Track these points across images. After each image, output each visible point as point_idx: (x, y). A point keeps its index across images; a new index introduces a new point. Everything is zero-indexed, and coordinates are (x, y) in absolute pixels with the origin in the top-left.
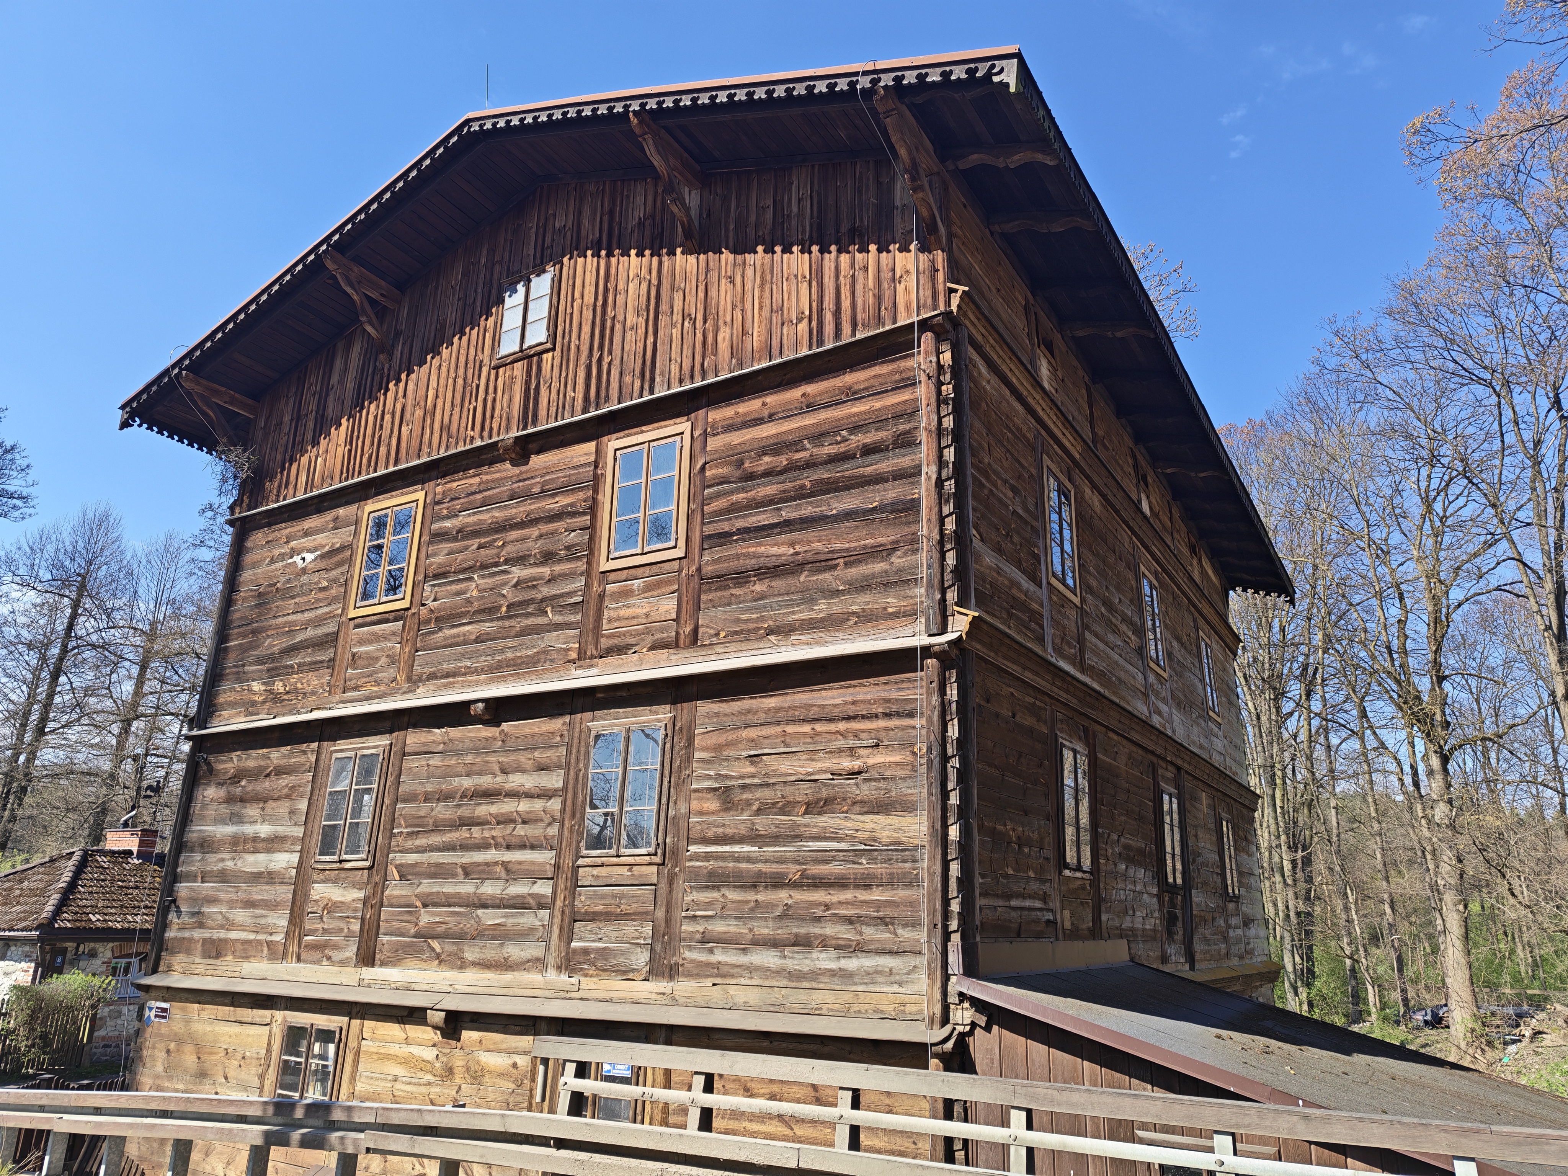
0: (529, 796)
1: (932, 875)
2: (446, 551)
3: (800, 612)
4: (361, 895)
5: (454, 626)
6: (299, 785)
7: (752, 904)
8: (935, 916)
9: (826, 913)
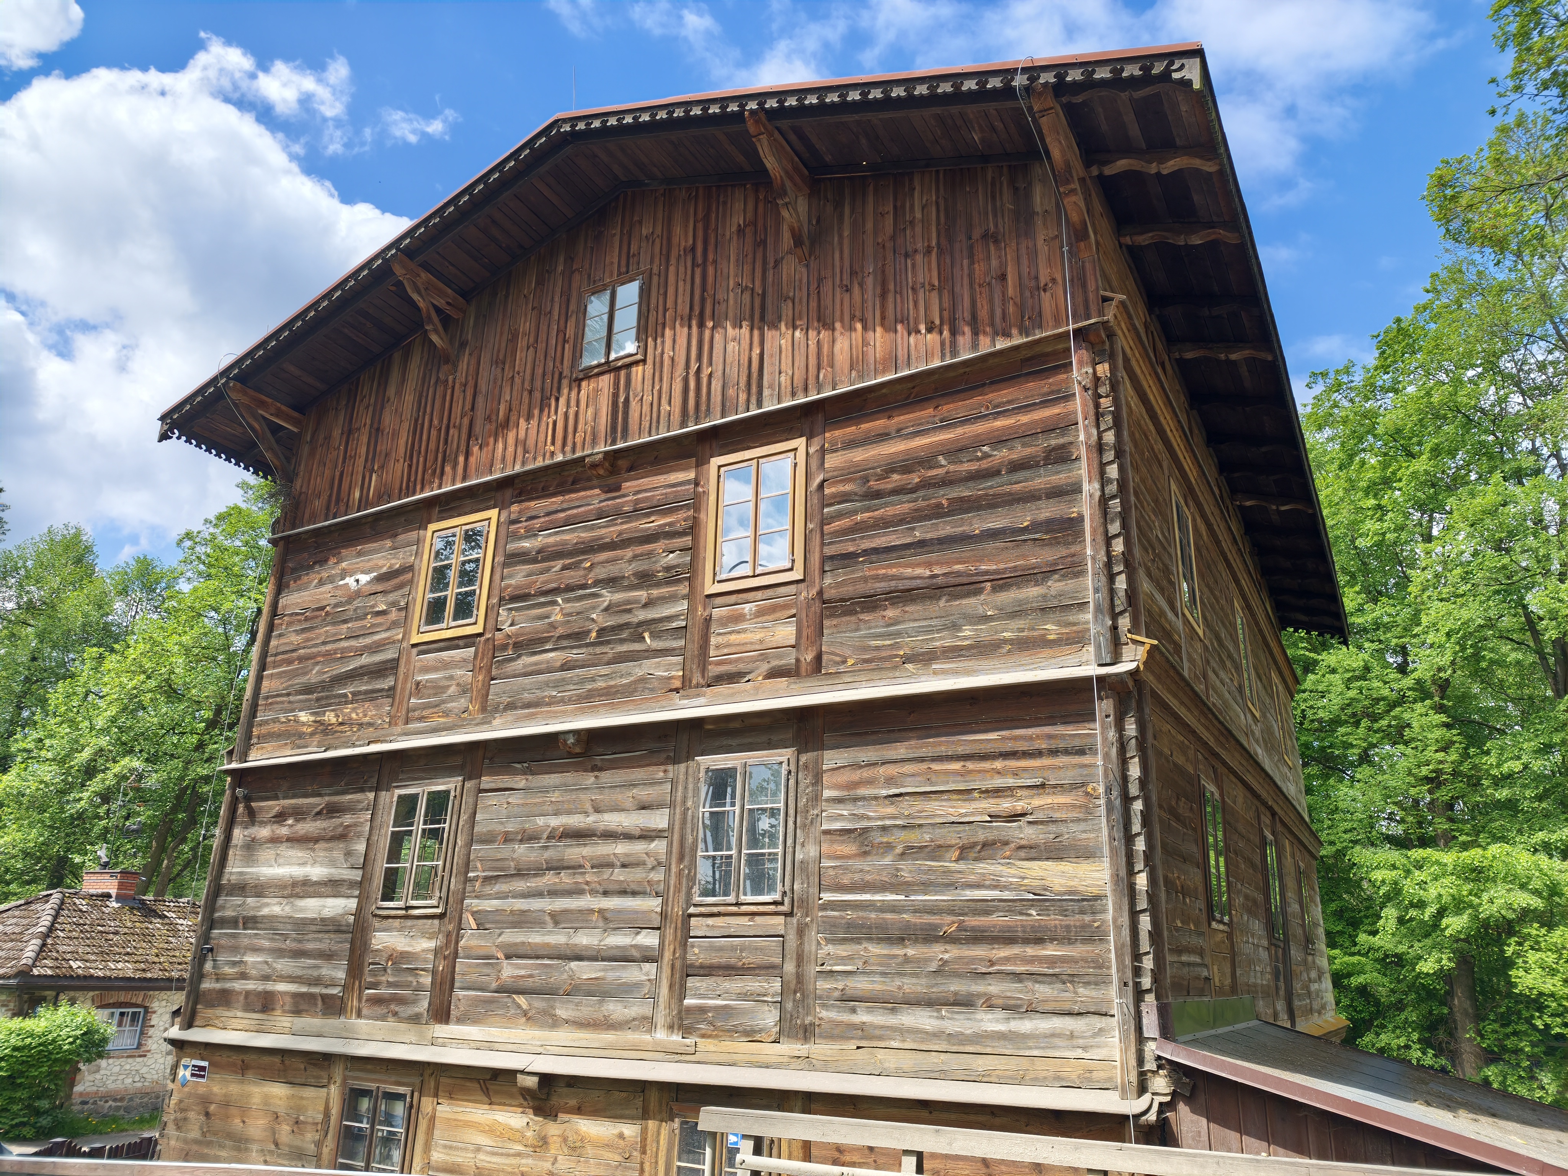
0: (628, 837)
1: (1118, 928)
2: (524, 573)
3: (941, 639)
4: (431, 944)
5: (535, 653)
6: (355, 825)
7: (900, 960)
8: (1124, 973)
9: (991, 970)
